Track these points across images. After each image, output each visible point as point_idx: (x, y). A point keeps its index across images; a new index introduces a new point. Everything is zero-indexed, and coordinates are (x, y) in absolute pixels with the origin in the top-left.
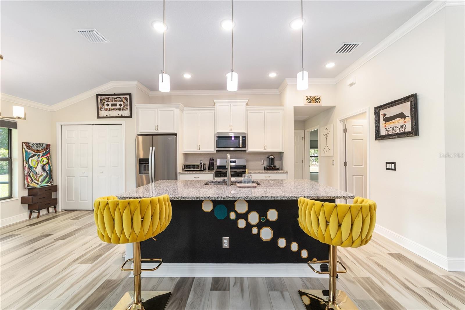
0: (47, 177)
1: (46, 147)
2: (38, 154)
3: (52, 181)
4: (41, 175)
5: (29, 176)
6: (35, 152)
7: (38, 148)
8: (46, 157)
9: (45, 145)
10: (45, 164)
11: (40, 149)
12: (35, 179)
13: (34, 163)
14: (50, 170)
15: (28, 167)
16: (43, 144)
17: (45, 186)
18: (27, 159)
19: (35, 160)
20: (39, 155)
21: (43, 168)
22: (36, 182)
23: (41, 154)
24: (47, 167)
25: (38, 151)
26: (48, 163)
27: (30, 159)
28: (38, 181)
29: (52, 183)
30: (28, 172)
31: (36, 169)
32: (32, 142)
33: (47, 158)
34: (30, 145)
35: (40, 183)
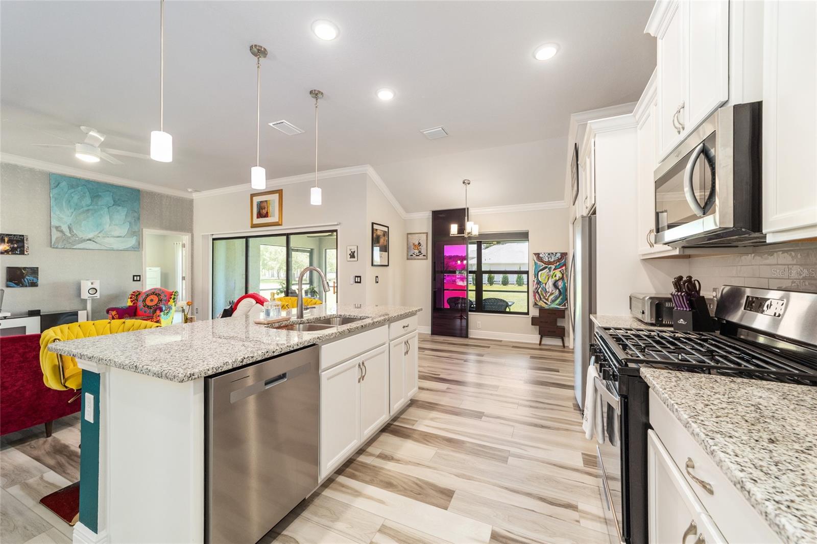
0: (559, 297)
1: (560, 257)
2: (549, 266)
3: (566, 304)
4: (552, 294)
5: (538, 292)
6: (545, 264)
7: (550, 259)
8: (560, 270)
9: (560, 254)
10: (557, 279)
11: (552, 260)
12: (544, 297)
13: (544, 277)
14: (565, 289)
15: (537, 282)
16: (556, 253)
17: (556, 308)
18: (537, 273)
19: (545, 274)
20: (551, 268)
21: (555, 285)
22: (545, 301)
23: (553, 267)
24: (560, 284)
25: (550, 263)
26: (562, 278)
27: (540, 273)
28: (547, 300)
29: (567, 307)
30: (536, 288)
31: (546, 285)
32: (543, 252)
33: (562, 271)
34: (541, 255)
35: (549, 303)
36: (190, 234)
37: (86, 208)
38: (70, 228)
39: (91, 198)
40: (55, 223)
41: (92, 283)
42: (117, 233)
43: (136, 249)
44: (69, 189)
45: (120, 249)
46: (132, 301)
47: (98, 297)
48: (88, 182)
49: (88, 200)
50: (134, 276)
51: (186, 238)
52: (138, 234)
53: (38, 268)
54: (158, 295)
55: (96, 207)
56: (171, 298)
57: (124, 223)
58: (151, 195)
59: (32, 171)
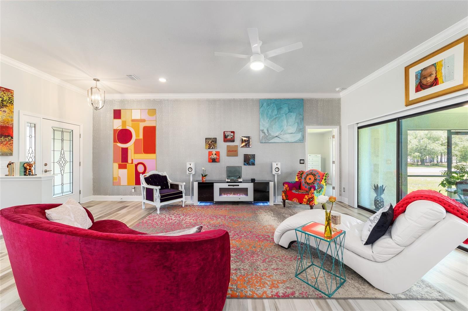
36: (338, 127)
37: (275, 117)
38: (268, 130)
39: (277, 110)
40: (262, 128)
41: (277, 165)
42: (290, 131)
43: (301, 141)
44: (267, 107)
45: (292, 142)
46: (298, 178)
47: (280, 174)
48: (276, 100)
49: (275, 112)
50: (300, 160)
51: (335, 130)
52: (302, 130)
53: (255, 155)
54: (314, 175)
55: (280, 115)
56: (323, 179)
57: (294, 124)
58: (311, 101)
59: (252, 100)
